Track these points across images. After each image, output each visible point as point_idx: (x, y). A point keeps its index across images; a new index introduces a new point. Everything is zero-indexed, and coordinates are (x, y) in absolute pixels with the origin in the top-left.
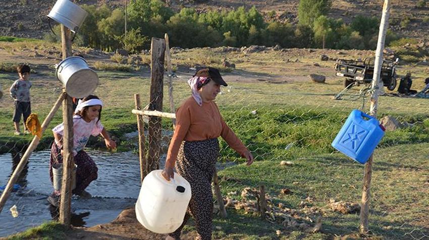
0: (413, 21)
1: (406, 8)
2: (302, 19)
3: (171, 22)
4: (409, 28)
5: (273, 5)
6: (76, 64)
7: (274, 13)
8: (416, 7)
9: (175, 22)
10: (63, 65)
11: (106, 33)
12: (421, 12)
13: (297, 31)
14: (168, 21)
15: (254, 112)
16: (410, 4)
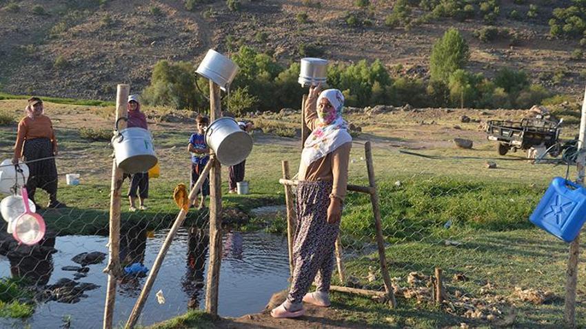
0: (568, 75)
1: (560, 59)
2: (434, 74)
4: (563, 83)
5: (399, 58)
6: (227, 126)
7: (401, 67)
8: (571, 59)
9: (284, 80)
10: (213, 127)
12: (577, 65)
13: (429, 88)
14: (276, 79)
15: (397, 183)
16: (564, 55)
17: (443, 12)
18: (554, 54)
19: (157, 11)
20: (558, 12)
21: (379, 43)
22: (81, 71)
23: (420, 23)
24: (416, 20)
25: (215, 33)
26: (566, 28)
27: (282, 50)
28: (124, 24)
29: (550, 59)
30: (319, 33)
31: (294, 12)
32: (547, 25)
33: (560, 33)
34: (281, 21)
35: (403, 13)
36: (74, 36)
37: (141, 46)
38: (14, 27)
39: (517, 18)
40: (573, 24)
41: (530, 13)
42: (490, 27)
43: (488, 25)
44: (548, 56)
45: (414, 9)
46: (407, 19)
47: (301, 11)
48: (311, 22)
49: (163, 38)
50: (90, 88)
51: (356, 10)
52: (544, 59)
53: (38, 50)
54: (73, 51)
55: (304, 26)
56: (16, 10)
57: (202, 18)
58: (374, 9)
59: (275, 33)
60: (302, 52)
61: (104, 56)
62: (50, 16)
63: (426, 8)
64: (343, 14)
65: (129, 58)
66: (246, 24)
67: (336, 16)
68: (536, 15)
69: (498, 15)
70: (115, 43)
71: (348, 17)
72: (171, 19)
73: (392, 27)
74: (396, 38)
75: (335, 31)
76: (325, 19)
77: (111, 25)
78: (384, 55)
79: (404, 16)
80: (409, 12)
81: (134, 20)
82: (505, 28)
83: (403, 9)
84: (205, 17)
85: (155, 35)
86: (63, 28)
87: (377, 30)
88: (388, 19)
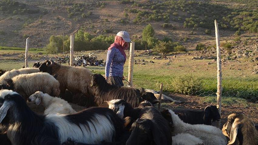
0: (188, 39)
1: (187, 34)
2: (144, 39)
3: (92, 41)
4: (186, 42)
5: (137, 33)
7: (137, 36)
8: (190, 34)
9: (93, 41)
11: (66, 46)
12: (192, 36)
13: (142, 43)
14: (91, 41)
16: (188, 33)
17: (152, 19)
18: (185, 32)
19: (58, 18)
20: (187, 19)
21: (131, 28)
22: (32, 39)
23: (144, 22)
24: (143, 21)
25: (77, 25)
26: (189, 24)
27: (99, 31)
28: (47, 23)
29: (184, 34)
30: (111, 25)
31: (104, 18)
32: (183, 23)
33: (187, 26)
34: (99, 21)
35: (139, 18)
36: (30, 27)
37: (52, 30)
38: (10, 25)
39: (175, 21)
40: (191, 23)
41: (179, 19)
42: (166, 23)
43: (165, 23)
44: (183, 33)
45: (143, 18)
46: (140, 20)
47: (106, 18)
48: (109, 22)
49: (60, 27)
50: (34, 44)
51: (124, 18)
52: (182, 34)
53: (18, 32)
54: (29, 32)
55: (106, 23)
56: (11, 19)
57: (73, 20)
58: (130, 17)
59: (97, 25)
60: (105, 31)
61: (40, 33)
62: (23, 21)
63: (147, 17)
64: (120, 19)
65: (48, 34)
66: (88, 22)
67: (117, 20)
68: (181, 20)
69: (169, 20)
70: (43, 29)
71: (121, 20)
72: (63, 21)
73: (135, 23)
74: (137, 27)
75: (117, 24)
76: (114, 20)
77: (42, 23)
78: (132, 32)
79: (139, 20)
80: (141, 18)
81: (50, 22)
82: (171, 24)
83: (139, 17)
84: (74, 20)
85: (57, 26)
86: (27, 25)
87: (130, 24)
88: (134, 21)
